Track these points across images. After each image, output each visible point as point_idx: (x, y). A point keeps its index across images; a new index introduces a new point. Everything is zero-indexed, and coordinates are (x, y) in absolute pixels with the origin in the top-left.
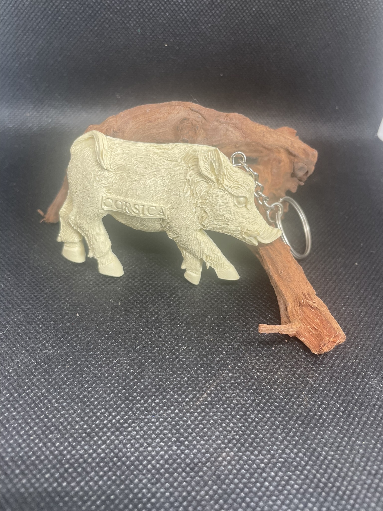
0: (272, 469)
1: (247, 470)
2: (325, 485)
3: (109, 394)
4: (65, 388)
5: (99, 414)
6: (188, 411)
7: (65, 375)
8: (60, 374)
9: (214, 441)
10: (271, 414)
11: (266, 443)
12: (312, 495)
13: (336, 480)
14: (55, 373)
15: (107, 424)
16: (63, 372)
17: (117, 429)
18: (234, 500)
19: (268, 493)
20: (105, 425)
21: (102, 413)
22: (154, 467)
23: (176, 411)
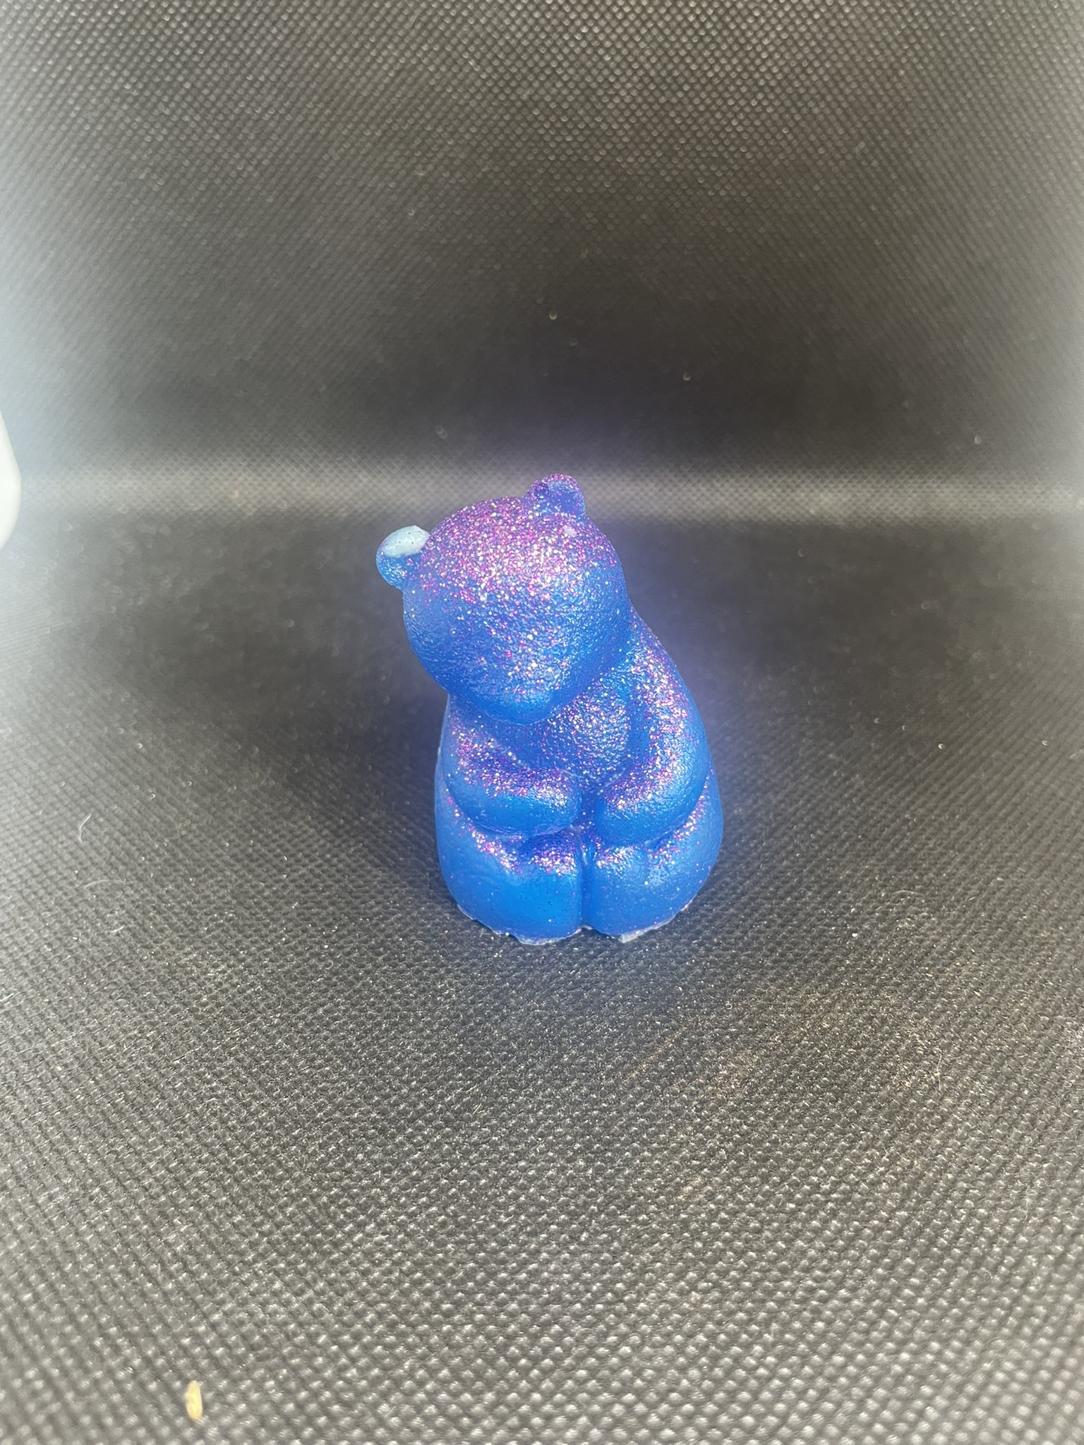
0: (813, 1214)
1: (754, 1214)
2: (947, 1250)
3: (427, 1052)
4: (326, 1038)
5: (405, 1091)
6: (612, 1089)
7: (326, 1012)
8: (315, 1010)
9: (675, 1151)
10: (813, 1101)
11: (798, 1159)
12: (912, 1271)
13: (973, 1241)
14: (302, 1006)
15: (424, 1112)
16: (322, 1005)
17: (447, 1122)
18: (723, 1274)
19: (804, 1262)
20: (420, 1114)
21: (411, 1090)
22: (532, 1200)
23: (584, 1090)
